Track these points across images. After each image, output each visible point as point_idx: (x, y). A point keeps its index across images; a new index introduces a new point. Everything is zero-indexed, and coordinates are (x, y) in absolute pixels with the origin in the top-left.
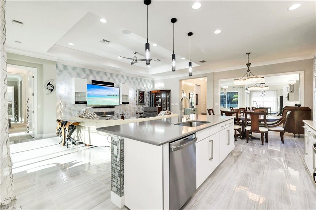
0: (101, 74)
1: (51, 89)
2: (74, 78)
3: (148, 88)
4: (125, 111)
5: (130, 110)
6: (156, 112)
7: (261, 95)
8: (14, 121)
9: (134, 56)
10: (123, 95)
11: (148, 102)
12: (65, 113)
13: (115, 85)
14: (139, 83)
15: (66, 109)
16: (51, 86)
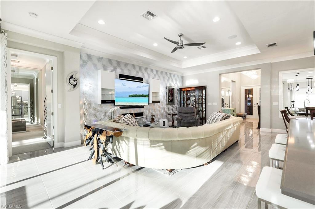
0: (130, 67)
1: (74, 84)
2: (100, 70)
3: (177, 84)
4: (155, 112)
5: (159, 111)
6: (194, 113)
7: (307, 93)
8: (30, 122)
9: (180, 39)
10: (153, 93)
11: (178, 101)
12: (90, 114)
13: (144, 80)
14: (169, 78)
15: (91, 110)
16: (74, 81)
